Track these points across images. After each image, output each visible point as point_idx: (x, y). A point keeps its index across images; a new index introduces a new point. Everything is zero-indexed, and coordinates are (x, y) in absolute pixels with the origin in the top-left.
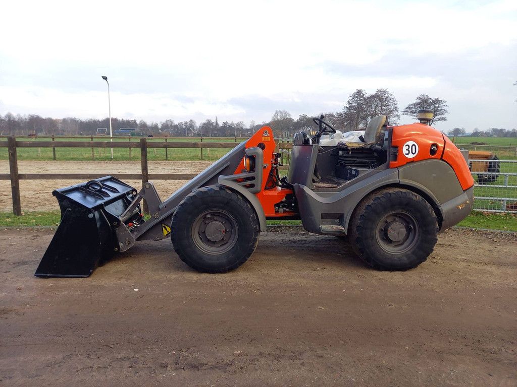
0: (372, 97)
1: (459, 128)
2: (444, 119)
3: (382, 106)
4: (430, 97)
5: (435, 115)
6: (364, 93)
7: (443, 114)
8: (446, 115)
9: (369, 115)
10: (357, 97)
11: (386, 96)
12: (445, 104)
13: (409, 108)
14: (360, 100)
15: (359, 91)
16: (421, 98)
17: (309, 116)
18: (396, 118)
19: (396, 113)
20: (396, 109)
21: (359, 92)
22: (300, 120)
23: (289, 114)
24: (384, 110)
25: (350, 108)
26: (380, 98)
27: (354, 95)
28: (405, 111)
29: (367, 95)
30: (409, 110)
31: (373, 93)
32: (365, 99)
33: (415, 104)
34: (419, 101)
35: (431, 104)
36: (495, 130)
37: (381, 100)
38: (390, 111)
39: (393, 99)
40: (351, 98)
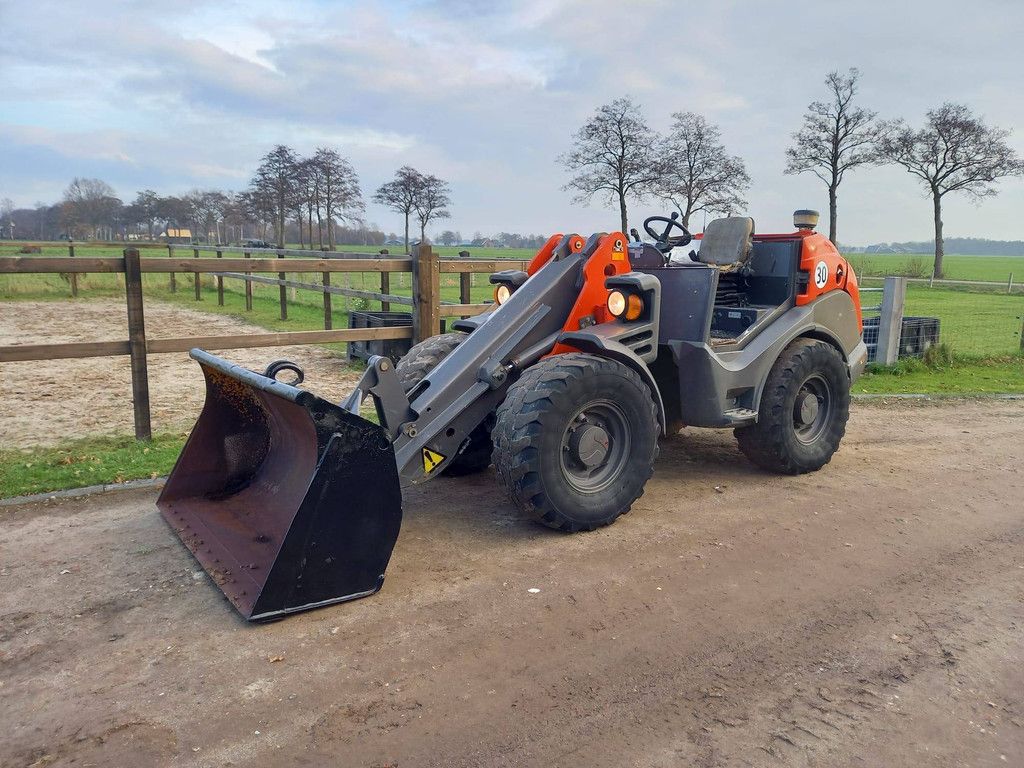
0: (310, 163)
1: (452, 230)
2: (446, 215)
3: (329, 183)
4: (420, 172)
5: (432, 207)
6: (291, 153)
7: (443, 205)
8: (448, 208)
9: (304, 201)
10: (277, 161)
11: (336, 163)
12: (445, 187)
13: (384, 190)
14: (285, 167)
15: (280, 148)
16: (404, 174)
17: (163, 194)
18: (358, 209)
19: (357, 199)
20: (357, 191)
21: (282, 151)
22: (141, 202)
23: (110, 188)
24: (334, 191)
25: (264, 183)
26: (324, 166)
27: (271, 156)
28: (379, 197)
29: (298, 159)
30: (386, 194)
31: (310, 155)
32: (295, 168)
33: (394, 184)
34: (402, 179)
35: (423, 186)
36: (506, 237)
37: (327, 171)
38: (346, 195)
39: (349, 171)
40: (265, 162)
